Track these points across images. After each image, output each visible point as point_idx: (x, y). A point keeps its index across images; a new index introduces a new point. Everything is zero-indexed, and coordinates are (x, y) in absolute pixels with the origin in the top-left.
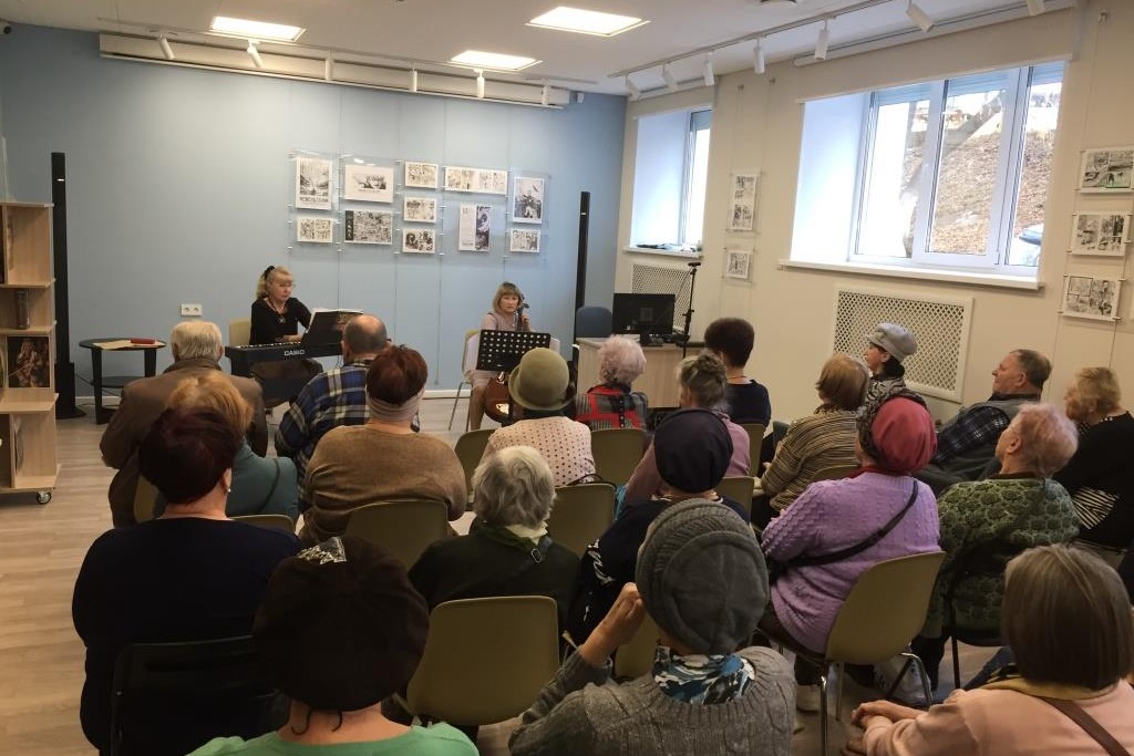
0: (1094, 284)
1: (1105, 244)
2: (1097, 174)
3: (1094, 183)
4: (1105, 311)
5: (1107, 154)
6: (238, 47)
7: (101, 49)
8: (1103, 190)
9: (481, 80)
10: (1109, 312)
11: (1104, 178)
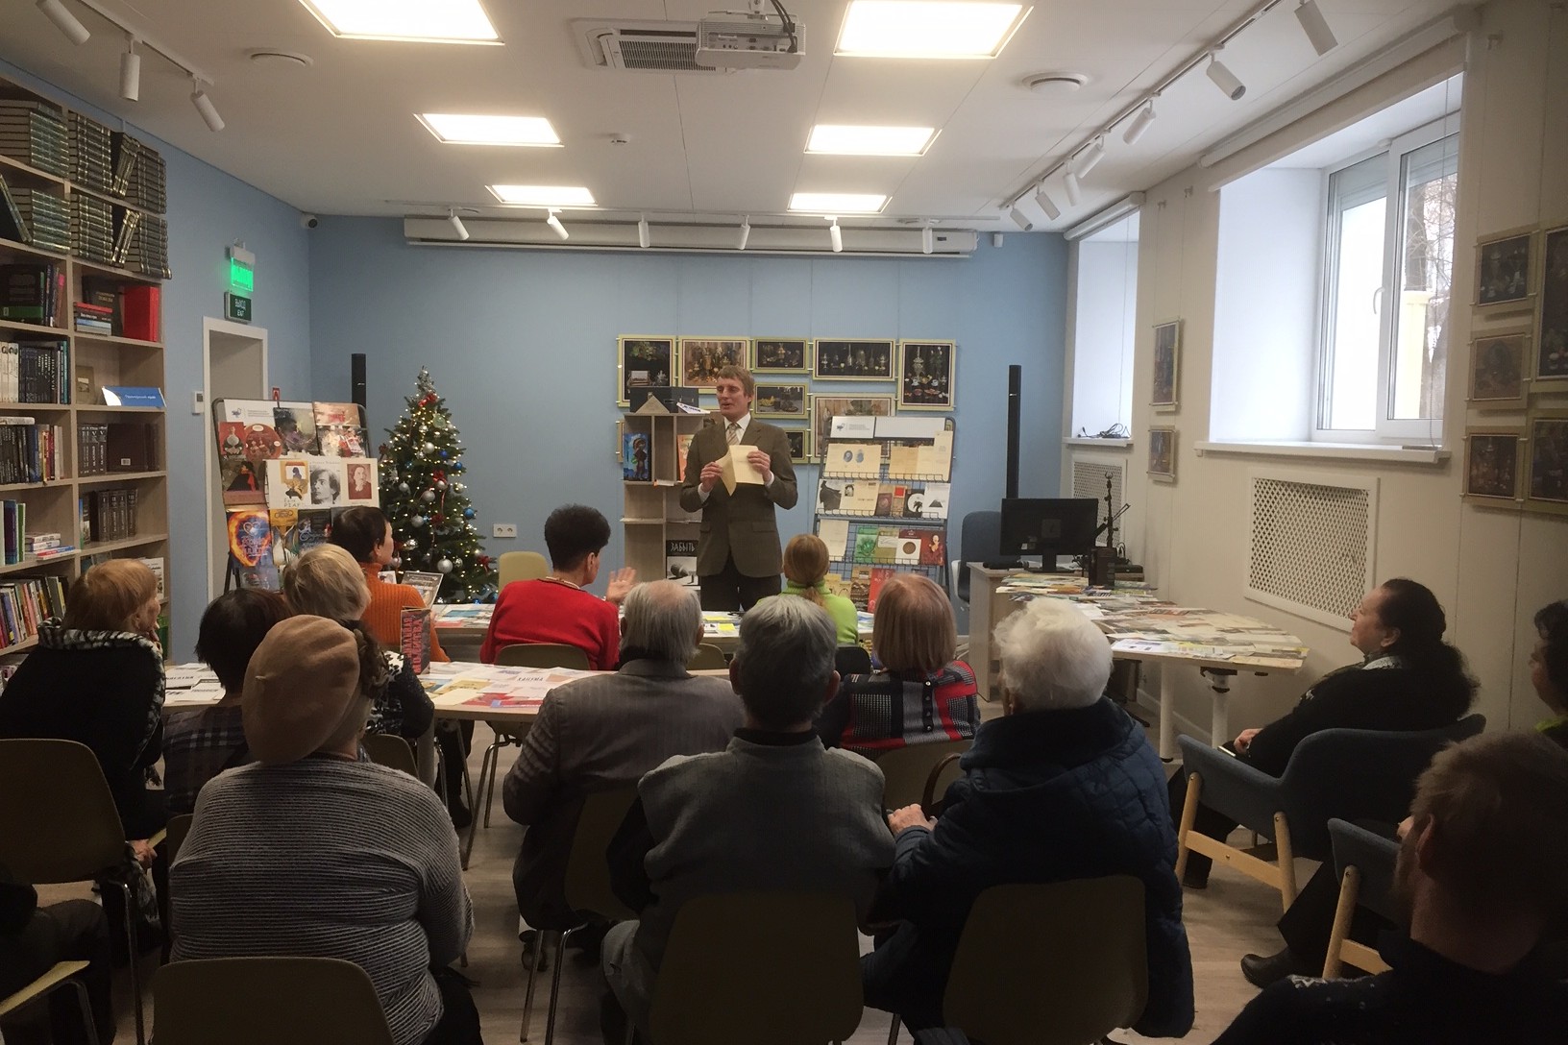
6: (538, 220)
7: (406, 235)
9: (836, 231)
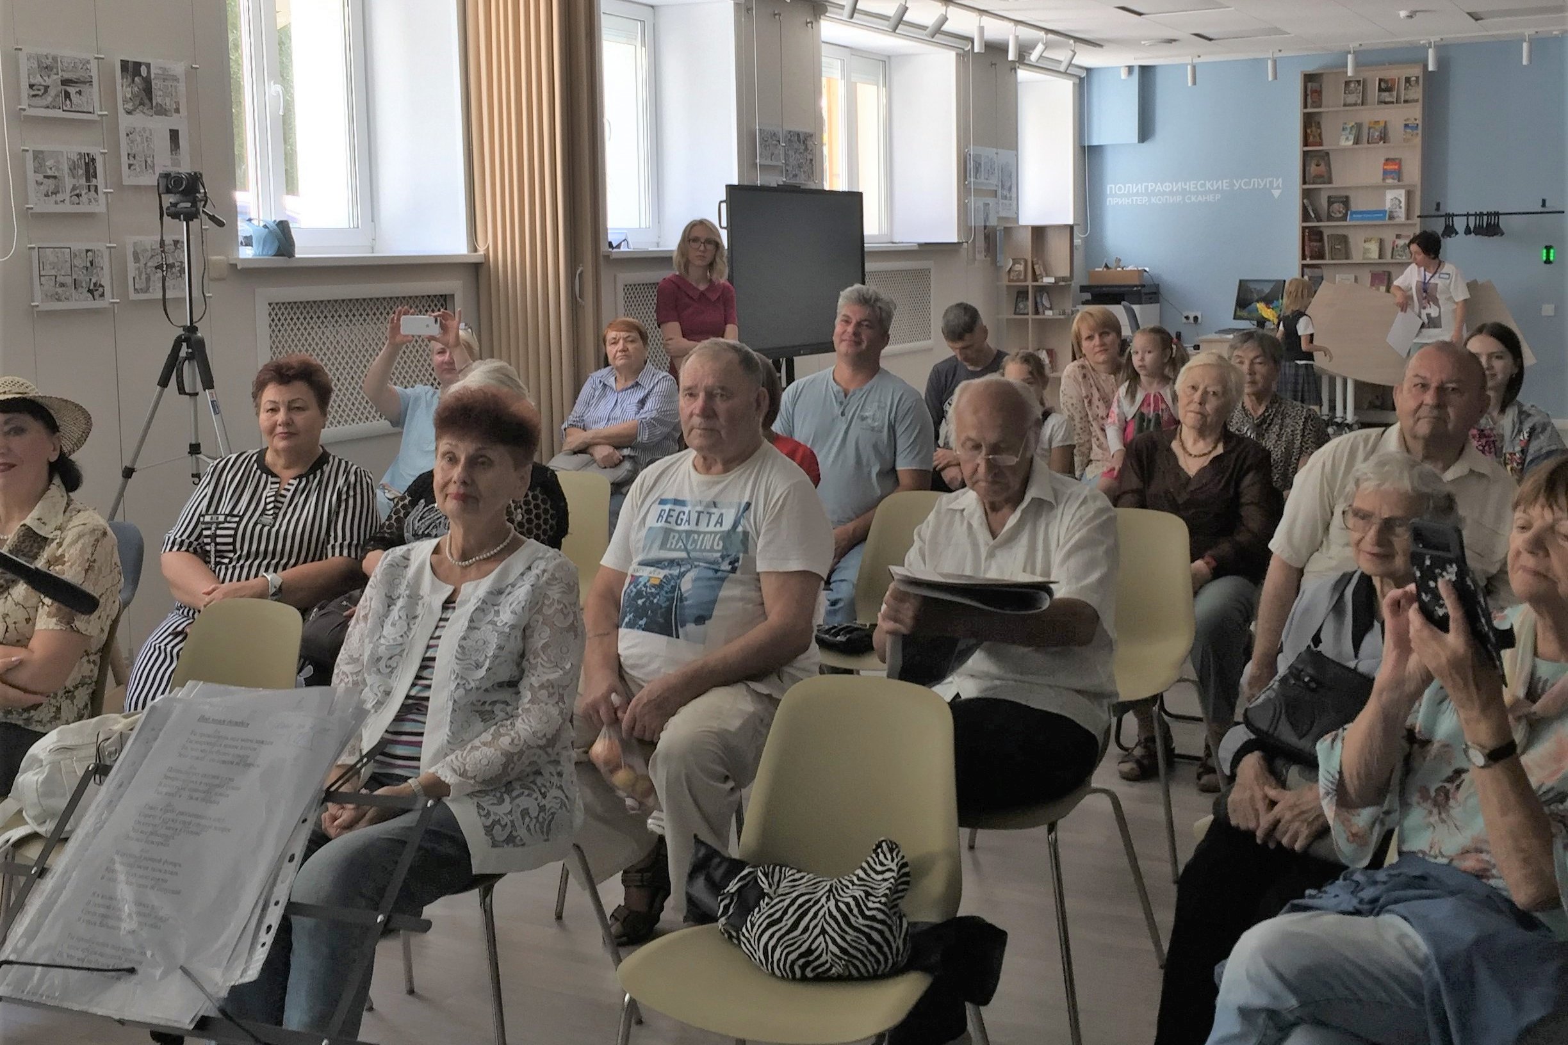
0: (73, 255)
1: (78, 195)
2: (47, 88)
3: (45, 103)
4: (97, 295)
5: (55, 59)
8: (58, 113)
10: (102, 295)
11: (57, 96)
